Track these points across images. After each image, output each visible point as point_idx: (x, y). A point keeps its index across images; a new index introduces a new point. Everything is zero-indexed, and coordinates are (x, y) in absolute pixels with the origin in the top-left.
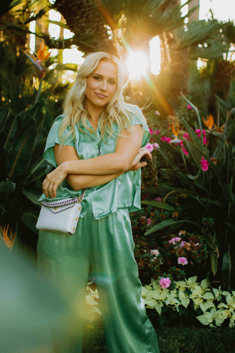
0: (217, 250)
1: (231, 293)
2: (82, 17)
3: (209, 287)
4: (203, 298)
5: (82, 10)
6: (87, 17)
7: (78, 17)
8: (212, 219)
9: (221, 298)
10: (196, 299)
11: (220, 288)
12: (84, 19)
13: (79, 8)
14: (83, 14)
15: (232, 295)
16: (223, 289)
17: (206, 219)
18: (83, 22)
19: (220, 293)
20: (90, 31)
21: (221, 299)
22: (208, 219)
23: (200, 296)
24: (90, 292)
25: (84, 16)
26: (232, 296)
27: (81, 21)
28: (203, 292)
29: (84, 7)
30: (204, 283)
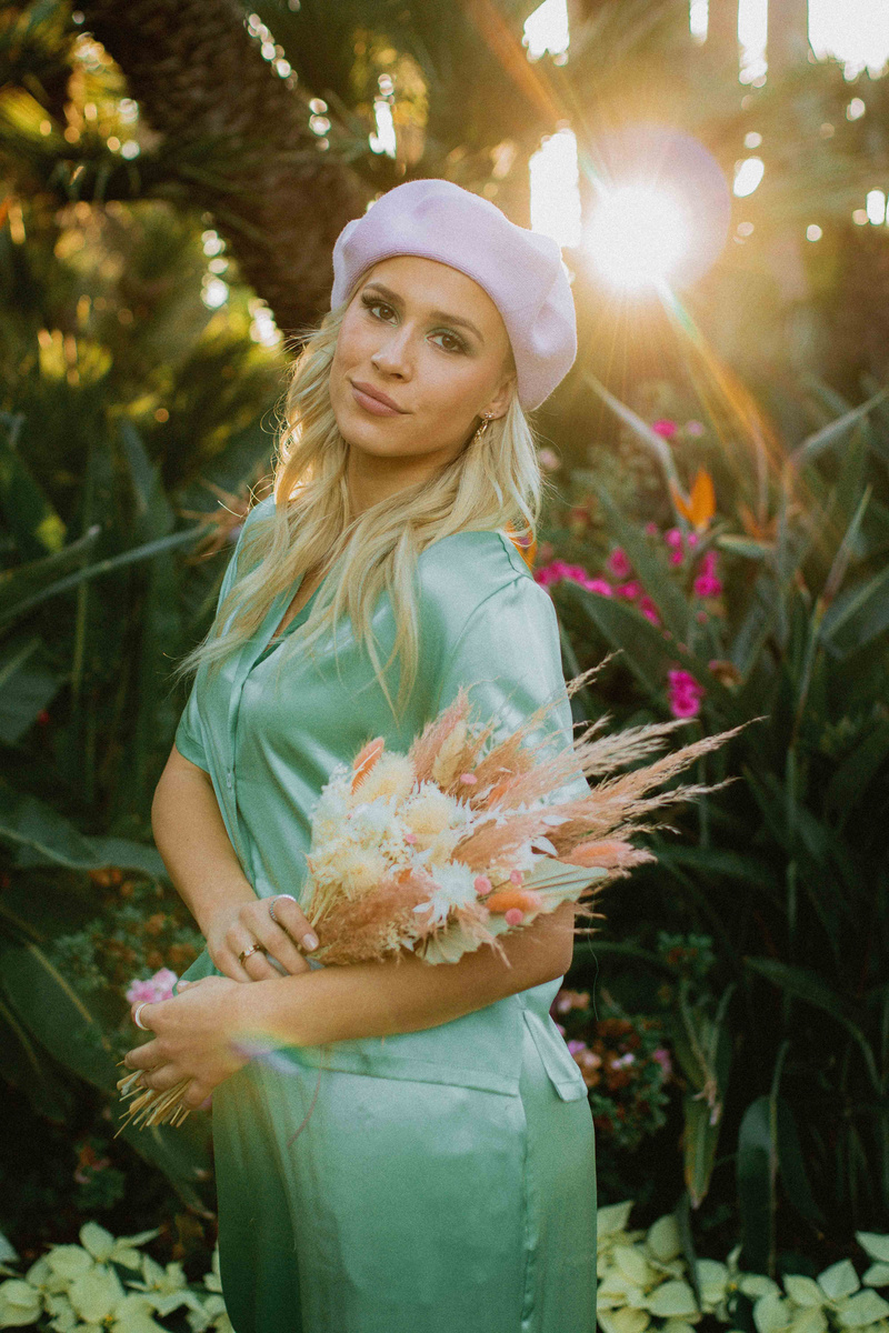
0: (708, 1091)
1: (781, 1286)
2: (187, 62)
3: (681, 1257)
4: (646, 1311)
5: (188, 31)
6: (209, 61)
7: (171, 63)
8: (705, 941)
9: (733, 1306)
10: (619, 1314)
11: (733, 1257)
12: (199, 72)
13: (174, 25)
14: (191, 47)
15: (784, 1295)
16: (746, 1266)
17: (678, 939)
18: (194, 84)
19: (733, 1285)
20: (228, 122)
21: (731, 1315)
22: (686, 942)
23: (636, 1300)
24: (141, 1279)
25: (199, 55)
26: (787, 1301)
27: (184, 80)
28: (653, 1280)
29: (197, 20)
30: (663, 1234)
